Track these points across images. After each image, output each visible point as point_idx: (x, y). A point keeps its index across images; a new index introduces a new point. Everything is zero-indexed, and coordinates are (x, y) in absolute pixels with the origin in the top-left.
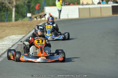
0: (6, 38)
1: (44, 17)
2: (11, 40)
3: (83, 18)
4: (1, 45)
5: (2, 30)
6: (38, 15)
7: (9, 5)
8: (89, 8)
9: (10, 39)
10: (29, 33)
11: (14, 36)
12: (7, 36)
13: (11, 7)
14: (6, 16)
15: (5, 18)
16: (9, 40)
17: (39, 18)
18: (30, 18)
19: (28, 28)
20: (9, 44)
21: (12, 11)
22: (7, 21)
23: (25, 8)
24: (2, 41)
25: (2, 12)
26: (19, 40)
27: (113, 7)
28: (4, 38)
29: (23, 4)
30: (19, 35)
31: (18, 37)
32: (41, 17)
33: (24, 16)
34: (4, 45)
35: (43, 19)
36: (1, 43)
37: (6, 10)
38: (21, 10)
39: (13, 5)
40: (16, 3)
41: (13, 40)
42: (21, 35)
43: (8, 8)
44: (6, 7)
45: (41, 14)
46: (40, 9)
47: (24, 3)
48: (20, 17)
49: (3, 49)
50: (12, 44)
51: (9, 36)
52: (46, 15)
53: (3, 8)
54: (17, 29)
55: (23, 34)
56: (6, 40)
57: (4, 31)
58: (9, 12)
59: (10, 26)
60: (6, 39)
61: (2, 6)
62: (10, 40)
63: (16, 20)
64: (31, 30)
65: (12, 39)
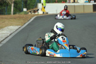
0: (5, 28)
1: (37, 12)
2: (9, 30)
4: (1, 34)
5: (3, 22)
6: (32, 10)
8: (74, 6)
9: (9, 29)
10: (24, 24)
11: (11, 26)
12: (6, 26)
13: (11, 3)
14: (6, 10)
15: (5, 12)
16: (8, 30)
17: (33, 12)
18: (25, 12)
19: (24, 20)
20: (7, 33)
21: (11, 6)
22: (7, 14)
23: (21, 4)
24: (2, 30)
25: (3, 7)
26: (16, 30)
27: (94, 5)
28: (4, 28)
32: (35, 12)
33: (21, 11)
34: (3, 33)
35: (36, 13)
36: (1, 32)
37: (6, 5)
38: (19, 5)
39: (12, 1)
41: (11, 30)
42: (17, 26)
43: (8, 4)
44: (6, 3)
45: (34, 9)
46: (34, 5)
48: (17, 11)
49: (2, 37)
50: (10, 33)
51: (8, 27)
52: (38, 10)
53: (4, 3)
54: (15, 21)
55: (19, 25)
56: (5, 30)
57: (4, 22)
58: (9, 7)
59: (9, 18)
60: (5, 29)
61: (3, 1)
63: (14, 14)
64: (26, 22)
65: (10, 29)
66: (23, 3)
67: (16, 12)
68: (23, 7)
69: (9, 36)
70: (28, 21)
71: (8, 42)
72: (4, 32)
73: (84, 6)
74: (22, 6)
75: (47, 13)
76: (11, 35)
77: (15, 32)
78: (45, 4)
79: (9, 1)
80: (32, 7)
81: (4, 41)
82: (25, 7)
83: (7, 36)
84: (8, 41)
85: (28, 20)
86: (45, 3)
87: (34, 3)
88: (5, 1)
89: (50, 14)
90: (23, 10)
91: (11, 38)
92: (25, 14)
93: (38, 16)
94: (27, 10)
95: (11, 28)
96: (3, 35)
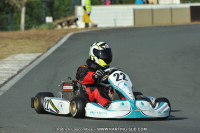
0: (8, 59)
1: (74, 23)
2: (17, 62)
3: (140, 26)
5: (3, 45)
6: (65, 19)
8: (152, 10)
9: (15, 60)
10: (48, 50)
11: (21, 54)
12: (11, 54)
13: (19, 6)
14: (9, 20)
15: (8, 24)
16: (13, 62)
17: (65, 25)
18: (50, 24)
19: (47, 41)
20: (13, 68)
22: (12, 29)
23: (42, 7)
25: (3, 14)
26: (30, 62)
27: (192, 8)
28: (5, 58)
30: (31, 53)
31: (29, 57)
32: (70, 23)
33: (41, 21)
34: (4, 69)
35: (73, 27)
37: (10, 11)
38: (36, 11)
39: (22, 2)
41: (20, 62)
42: (33, 53)
43: (13, 8)
44: (10, 6)
45: (69, 18)
46: (68, 10)
48: (34, 23)
49: (2, 77)
50: (17, 69)
51: (13, 56)
52: (77, 19)
53: (5, 7)
54: (28, 43)
55: (37, 52)
56: (8, 62)
57: (6, 46)
58: (15, 14)
59: (16, 37)
60: (7, 60)
61: (4, 3)
62: (15, 62)
63: (27, 28)
64: (51, 45)
65: (19, 61)
66: (44, 6)
67: (30, 24)
68: (44, 14)
69: (15, 75)
70: (57, 43)
71: (14, 87)
72: (6, 66)
73: (171, 9)
74: (44, 11)
75: (96, 26)
76: (20, 73)
77: (29, 67)
78: (89, 8)
79: (15, 2)
80: (63, 14)
81: (6, 85)
82: (49, 13)
83: (12, 75)
84: (15, 85)
85: (56, 40)
86: (90, 6)
87: (68, 5)
88: (8, 3)
89: (102, 28)
90: (45, 19)
91: (20, 78)
92: (50, 29)
93: (77, 32)
94: (54, 20)
95: (20, 58)
96: (3, 73)
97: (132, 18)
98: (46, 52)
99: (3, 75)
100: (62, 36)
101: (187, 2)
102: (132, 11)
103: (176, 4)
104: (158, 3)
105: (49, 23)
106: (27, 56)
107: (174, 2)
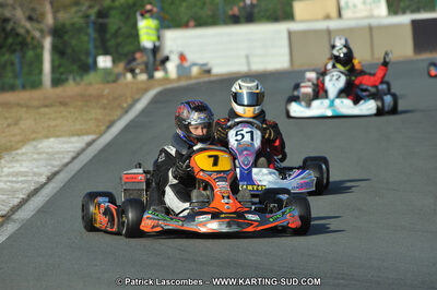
0: (24, 150)
1: (160, 67)
2: (44, 155)
3: (306, 68)
4: (8, 175)
5: (10, 121)
7: (28, 25)
8: (329, 32)
9: (39, 153)
10: (109, 127)
11: (52, 140)
12: (29, 140)
13: (37, 34)
14: (17, 67)
15: (16, 76)
16: (36, 156)
19: (105, 108)
20: (35, 170)
21: (42, 47)
22: (24, 87)
23: (87, 34)
24: (11, 161)
25: (3, 54)
26: (73, 154)
27: (414, 23)
28: (17, 149)
29: (82, 21)
30: (73, 135)
31: (65, 146)
33: (88, 67)
34: (17, 174)
35: (159, 74)
36: (6, 170)
37: (18, 47)
38: (74, 42)
39: (43, 26)
40: (55, 18)
41: (51, 156)
42: (78, 135)
43: (24, 39)
44: (18, 35)
47: (87, 16)
48: (71, 72)
49: (15, 191)
50: (47, 172)
51: (35, 143)
53: (6, 38)
54: (65, 113)
55: (87, 134)
56: (24, 157)
57: (16, 124)
58: (30, 54)
59: (36, 103)
60: (23, 154)
61: (4, 29)
62: (39, 157)
63: (56, 82)
64: (115, 117)
65: (47, 153)
66: (91, 30)
67: (62, 74)
68: (93, 51)
69: (45, 184)
70: (126, 112)
71: (42, 211)
72: (21, 166)
73: (371, 28)
74: (92, 44)
75: (208, 72)
76: (54, 181)
77: (70, 166)
81: (26, 207)
82: (100, 51)
83: (37, 186)
84: (43, 207)
85: (125, 105)
88: (13, 29)
89: (221, 75)
90: (95, 62)
91: (55, 191)
92: (108, 82)
93: (169, 86)
94: (114, 62)
95: (51, 148)
96: (17, 182)
97: (286, 50)
98: (105, 132)
99: (17, 186)
100: (137, 97)
101: (404, 12)
102: (285, 35)
103: (379, 17)
104: (340, 15)
105: (105, 69)
106: (64, 143)
107: (376, 12)
